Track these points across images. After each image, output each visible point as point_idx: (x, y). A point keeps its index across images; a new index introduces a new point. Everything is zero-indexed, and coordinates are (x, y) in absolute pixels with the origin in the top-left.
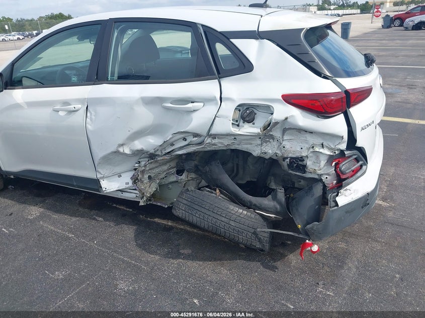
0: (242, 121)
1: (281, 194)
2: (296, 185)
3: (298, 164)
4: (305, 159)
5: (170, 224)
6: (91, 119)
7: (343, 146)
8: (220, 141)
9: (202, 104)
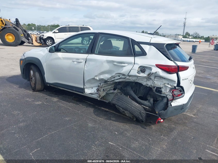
0: (141, 72)
1: (152, 100)
2: (158, 99)
3: (159, 90)
4: (162, 88)
5: (107, 110)
6: (87, 66)
7: (176, 85)
8: (132, 78)
9: (127, 64)
